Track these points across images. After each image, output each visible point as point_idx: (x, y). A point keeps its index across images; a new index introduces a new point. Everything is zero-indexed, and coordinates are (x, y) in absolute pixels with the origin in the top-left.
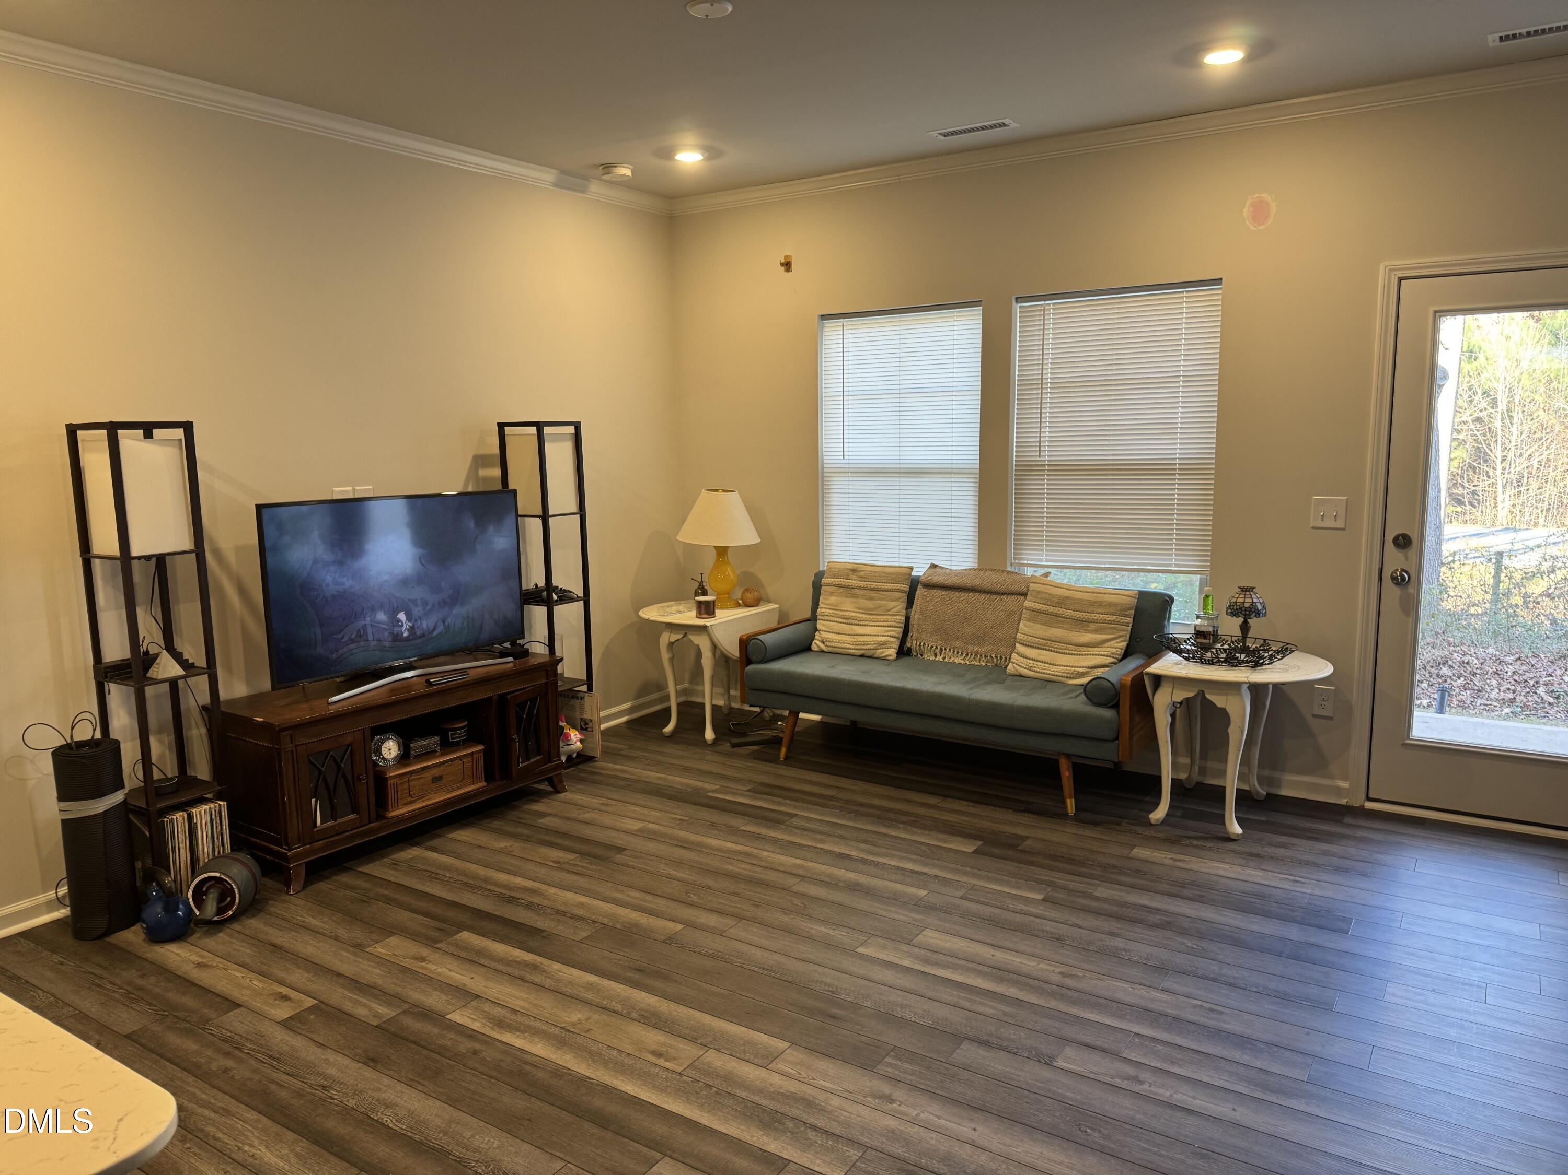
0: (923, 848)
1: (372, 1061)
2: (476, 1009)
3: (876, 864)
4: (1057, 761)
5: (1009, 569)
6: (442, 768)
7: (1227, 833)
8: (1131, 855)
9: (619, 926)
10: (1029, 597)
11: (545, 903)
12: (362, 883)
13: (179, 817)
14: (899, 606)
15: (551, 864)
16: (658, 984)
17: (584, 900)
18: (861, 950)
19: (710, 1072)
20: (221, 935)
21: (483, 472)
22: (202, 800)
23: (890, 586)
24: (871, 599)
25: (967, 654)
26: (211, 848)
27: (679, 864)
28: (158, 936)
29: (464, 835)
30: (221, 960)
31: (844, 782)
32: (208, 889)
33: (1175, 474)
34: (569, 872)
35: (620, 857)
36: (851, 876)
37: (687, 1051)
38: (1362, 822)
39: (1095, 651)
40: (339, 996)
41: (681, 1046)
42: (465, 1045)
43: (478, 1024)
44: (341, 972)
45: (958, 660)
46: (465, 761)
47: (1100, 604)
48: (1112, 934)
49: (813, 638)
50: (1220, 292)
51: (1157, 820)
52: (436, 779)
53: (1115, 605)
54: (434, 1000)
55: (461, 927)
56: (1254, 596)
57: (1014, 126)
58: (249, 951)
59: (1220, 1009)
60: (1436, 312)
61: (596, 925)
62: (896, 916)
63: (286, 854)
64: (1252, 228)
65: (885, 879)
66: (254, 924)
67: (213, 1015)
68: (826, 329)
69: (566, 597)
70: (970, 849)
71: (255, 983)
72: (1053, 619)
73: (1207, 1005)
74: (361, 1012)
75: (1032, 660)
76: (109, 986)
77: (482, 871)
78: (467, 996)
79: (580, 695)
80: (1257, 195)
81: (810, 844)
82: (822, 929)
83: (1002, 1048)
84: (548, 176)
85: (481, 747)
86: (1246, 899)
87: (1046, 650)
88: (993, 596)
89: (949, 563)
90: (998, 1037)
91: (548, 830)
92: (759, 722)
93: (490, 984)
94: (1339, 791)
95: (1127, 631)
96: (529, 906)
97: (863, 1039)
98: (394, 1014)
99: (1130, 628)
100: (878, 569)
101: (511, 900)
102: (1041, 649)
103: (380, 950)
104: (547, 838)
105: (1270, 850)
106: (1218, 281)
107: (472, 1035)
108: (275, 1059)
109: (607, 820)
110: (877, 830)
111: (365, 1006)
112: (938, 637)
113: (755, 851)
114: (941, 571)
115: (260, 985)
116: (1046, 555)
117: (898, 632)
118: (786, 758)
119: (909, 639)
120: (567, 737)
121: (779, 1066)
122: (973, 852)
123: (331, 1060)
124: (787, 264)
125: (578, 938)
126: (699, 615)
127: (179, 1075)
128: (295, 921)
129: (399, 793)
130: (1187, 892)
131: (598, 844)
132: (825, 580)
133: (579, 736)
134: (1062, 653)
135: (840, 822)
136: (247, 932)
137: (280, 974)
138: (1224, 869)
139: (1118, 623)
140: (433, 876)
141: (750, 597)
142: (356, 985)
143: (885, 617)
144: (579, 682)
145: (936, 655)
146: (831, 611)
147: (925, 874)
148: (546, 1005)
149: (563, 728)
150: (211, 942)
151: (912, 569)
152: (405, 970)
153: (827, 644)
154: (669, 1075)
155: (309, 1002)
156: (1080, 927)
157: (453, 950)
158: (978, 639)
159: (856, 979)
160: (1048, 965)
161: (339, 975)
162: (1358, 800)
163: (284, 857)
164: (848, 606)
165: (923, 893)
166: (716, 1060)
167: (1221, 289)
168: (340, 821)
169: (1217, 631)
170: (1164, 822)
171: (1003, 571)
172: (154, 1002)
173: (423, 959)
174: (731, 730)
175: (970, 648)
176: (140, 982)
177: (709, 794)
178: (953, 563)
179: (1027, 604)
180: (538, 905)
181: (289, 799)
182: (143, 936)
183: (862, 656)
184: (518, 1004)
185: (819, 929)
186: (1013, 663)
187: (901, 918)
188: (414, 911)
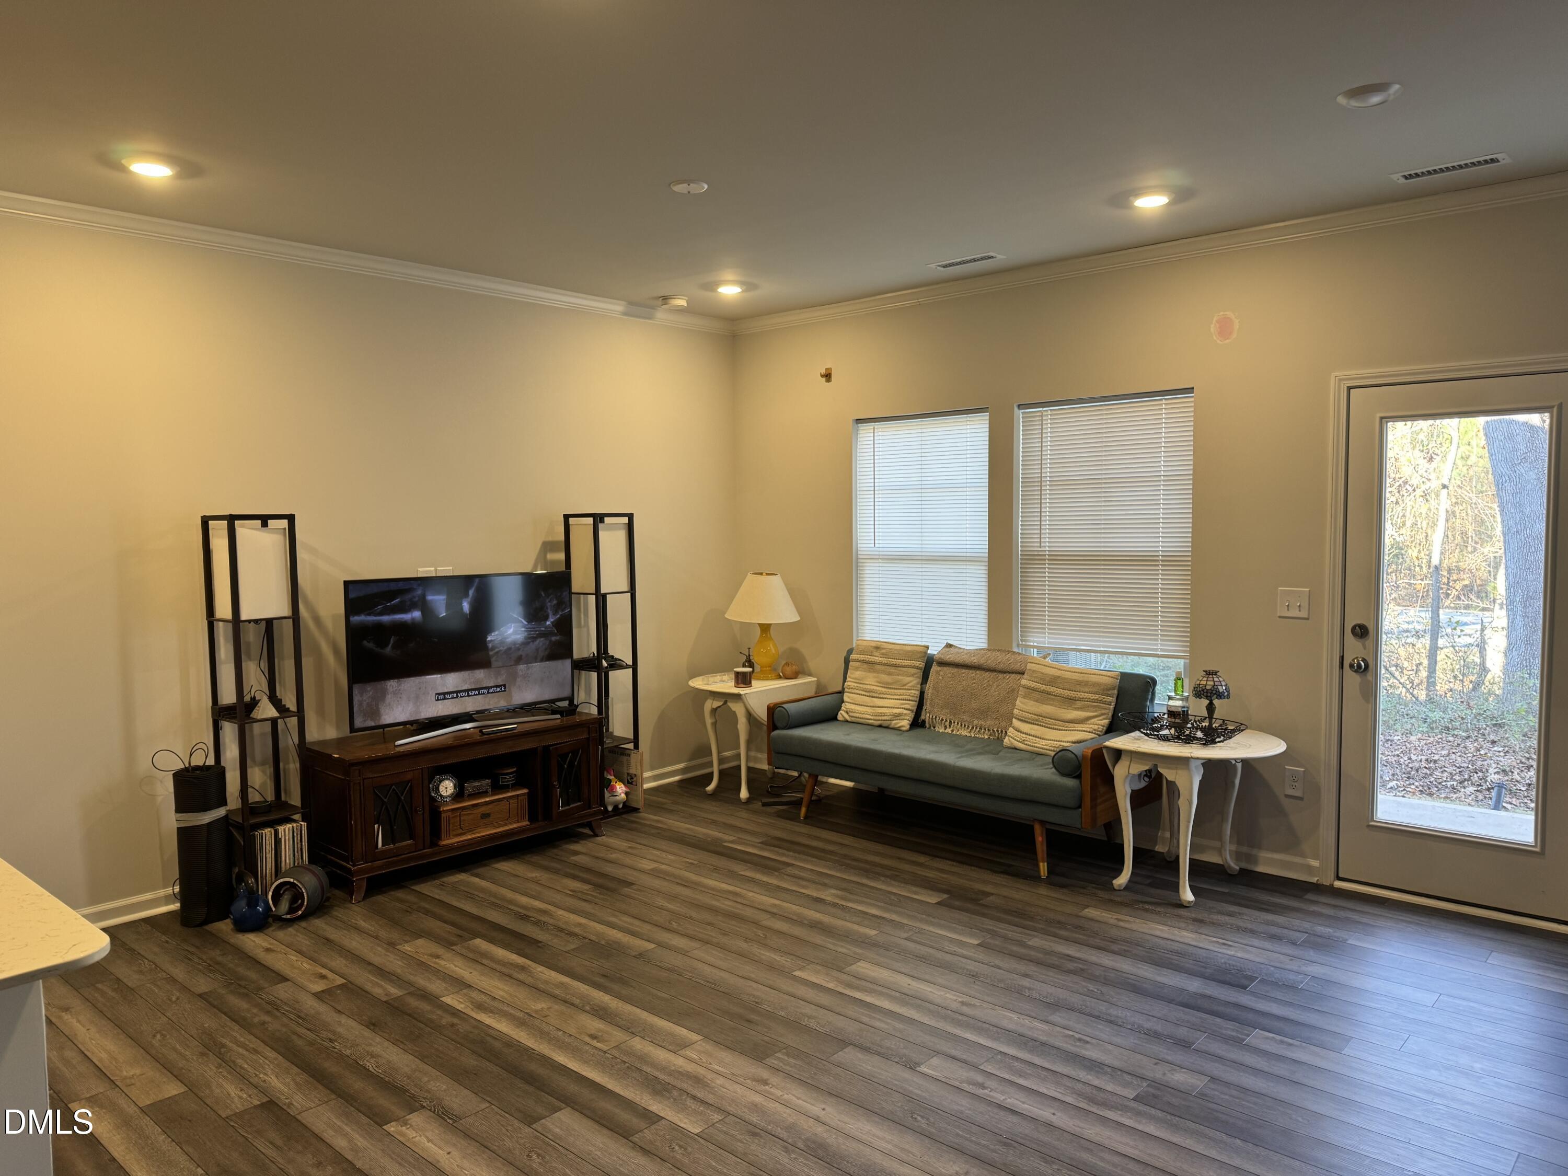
0: (893, 897)
1: (373, 1025)
2: (465, 995)
3: (844, 908)
4: (1032, 827)
5: (1016, 650)
6: (490, 806)
7: (1180, 900)
8: (1080, 914)
9: (603, 943)
10: (1025, 676)
11: (551, 921)
12: (411, 898)
13: (268, 832)
14: (914, 681)
15: (569, 892)
16: (616, 987)
17: (583, 921)
18: (797, 973)
19: (631, 1053)
20: (290, 929)
21: (551, 556)
22: (288, 820)
23: (906, 662)
24: (889, 674)
25: (973, 728)
26: (292, 860)
27: (673, 898)
28: (243, 926)
29: (505, 866)
30: (284, 947)
31: (848, 840)
32: (284, 892)
33: (1158, 565)
34: (580, 899)
35: (627, 890)
36: (817, 916)
37: (618, 1035)
38: (1323, 899)
39: (1079, 727)
40: (365, 979)
41: (615, 1033)
42: (447, 1019)
43: (463, 1006)
44: (371, 962)
45: (965, 733)
46: (511, 801)
47: (1086, 683)
48: (1026, 975)
49: (839, 708)
50: (1192, 399)
51: (1120, 885)
52: (485, 816)
53: (1099, 684)
54: (434, 986)
55: (476, 935)
56: (1216, 679)
57: (1001, 258)
58: (307, 942)
59: (1088, 1039)
60: (1382, 418)
61: (585, 940)
62: (840, 950)
63: (350, 869)
64: (1218, 341)
65: (845, 920)
66: (319, 924)
67: (266, 986)
68: (861, 432)
69: (616, 664)
70: (933, 900)
71: (305, 965)
72: (1044, 696)
73: (1077, 1036)
74: (377, 991)
75: (1026, 734)
76: (196, 960)
77: (509, 894)
78: (461, 985)
79: (628, 752)
80: (1222, 313)
81: (794, 888)
82: (773, 956)
83: (879, 1054)
84: (618, 307)
85: (525, 791)
86: (1166, 955)
87: (1038, 725)
88: (997, 674)
89: (965, 643)
90: (880, 1046)
91: (576, 865)
92: (794, 784)
93: (483, 978)
94: (1310, 869)
95: (1109, 709)
96: (537, 923)
97: (766, 1038)
98: (401, 994)
99: (1112, 707)
100: (898, 647)
101: (525, 918)
102: (1033, 724)
103: (407, 948)
104: (572, 872)
105: (1216, 917)
106: (1190, 390)
107: (454, 1012)
108: (301, 1017)
109: (628, 860)
110: (859, 880)
111: (381, 986)
112: (948, 711)
113: (744, 892)
114: (957, 650)
115: (308, 967)
116: (1049, 638)
117: (913, 705)
118: (806, 817)
119: (923, 713)
120: (613, 788)
121: (687, 1052)
122: (936, 903)
123: (343, 1022)
124: (827, 376)
125: (568, 949)
126: (737, 684)
127: (230, 1024)
128: (350, 923)
129: (451, 825)
130: (1115, 947)
131: (614, 879)
132: (853, 656)
133: (624, 788)
134: (1051, 728)
135: (829, 872)
136: (310, 929)
137: (325, 960)
138: (1162, 930)
139: (1101, 702)
140: (469, 896)
141: (788, 670)
142: (381, 972)
143: (901, 691)
144: (628, 741)
145: (946, 727)
146: (856, 685)
147: (884, 918)
148: (521, 996)
149: (610, 781)
150: (281, 934)
151: (927, 647)
152: (422, 964)
153: (851, 714)
154: (596, 1052)
155: (340, 981)
156: (1000, 968)
157: (464, 951)
158: (983, 713)
159: (781, 995)
160: (954, 995)
161: (370, 964)
162: (1327, 879)
163: (349, 871)
164: (871, 681)
165: (873, 932)
166: (638, 1044)
167: (1192, 397)
168: (397, 845)
169: (1187, 711)
170: (1127, 888)
171: (1008, 651)
172: (226, 973)
173: (438, 957)
174: (768, 792)
175: (975, 722)
176: (220, 959)
177: (725, 844)
178: (968, 643)
179: (1024, 682)
180: (544, 923)
181: (355, 822)
182: (231, 926)
183: (880, 726)
184: (499, 994)
185: (768, 955)
186: (1009, 736)
187: (844, 951)
188: (445, 922)
